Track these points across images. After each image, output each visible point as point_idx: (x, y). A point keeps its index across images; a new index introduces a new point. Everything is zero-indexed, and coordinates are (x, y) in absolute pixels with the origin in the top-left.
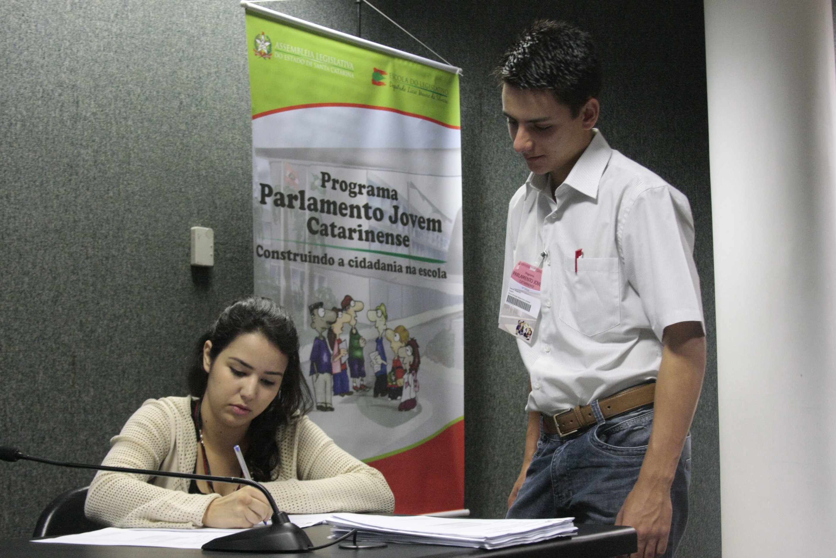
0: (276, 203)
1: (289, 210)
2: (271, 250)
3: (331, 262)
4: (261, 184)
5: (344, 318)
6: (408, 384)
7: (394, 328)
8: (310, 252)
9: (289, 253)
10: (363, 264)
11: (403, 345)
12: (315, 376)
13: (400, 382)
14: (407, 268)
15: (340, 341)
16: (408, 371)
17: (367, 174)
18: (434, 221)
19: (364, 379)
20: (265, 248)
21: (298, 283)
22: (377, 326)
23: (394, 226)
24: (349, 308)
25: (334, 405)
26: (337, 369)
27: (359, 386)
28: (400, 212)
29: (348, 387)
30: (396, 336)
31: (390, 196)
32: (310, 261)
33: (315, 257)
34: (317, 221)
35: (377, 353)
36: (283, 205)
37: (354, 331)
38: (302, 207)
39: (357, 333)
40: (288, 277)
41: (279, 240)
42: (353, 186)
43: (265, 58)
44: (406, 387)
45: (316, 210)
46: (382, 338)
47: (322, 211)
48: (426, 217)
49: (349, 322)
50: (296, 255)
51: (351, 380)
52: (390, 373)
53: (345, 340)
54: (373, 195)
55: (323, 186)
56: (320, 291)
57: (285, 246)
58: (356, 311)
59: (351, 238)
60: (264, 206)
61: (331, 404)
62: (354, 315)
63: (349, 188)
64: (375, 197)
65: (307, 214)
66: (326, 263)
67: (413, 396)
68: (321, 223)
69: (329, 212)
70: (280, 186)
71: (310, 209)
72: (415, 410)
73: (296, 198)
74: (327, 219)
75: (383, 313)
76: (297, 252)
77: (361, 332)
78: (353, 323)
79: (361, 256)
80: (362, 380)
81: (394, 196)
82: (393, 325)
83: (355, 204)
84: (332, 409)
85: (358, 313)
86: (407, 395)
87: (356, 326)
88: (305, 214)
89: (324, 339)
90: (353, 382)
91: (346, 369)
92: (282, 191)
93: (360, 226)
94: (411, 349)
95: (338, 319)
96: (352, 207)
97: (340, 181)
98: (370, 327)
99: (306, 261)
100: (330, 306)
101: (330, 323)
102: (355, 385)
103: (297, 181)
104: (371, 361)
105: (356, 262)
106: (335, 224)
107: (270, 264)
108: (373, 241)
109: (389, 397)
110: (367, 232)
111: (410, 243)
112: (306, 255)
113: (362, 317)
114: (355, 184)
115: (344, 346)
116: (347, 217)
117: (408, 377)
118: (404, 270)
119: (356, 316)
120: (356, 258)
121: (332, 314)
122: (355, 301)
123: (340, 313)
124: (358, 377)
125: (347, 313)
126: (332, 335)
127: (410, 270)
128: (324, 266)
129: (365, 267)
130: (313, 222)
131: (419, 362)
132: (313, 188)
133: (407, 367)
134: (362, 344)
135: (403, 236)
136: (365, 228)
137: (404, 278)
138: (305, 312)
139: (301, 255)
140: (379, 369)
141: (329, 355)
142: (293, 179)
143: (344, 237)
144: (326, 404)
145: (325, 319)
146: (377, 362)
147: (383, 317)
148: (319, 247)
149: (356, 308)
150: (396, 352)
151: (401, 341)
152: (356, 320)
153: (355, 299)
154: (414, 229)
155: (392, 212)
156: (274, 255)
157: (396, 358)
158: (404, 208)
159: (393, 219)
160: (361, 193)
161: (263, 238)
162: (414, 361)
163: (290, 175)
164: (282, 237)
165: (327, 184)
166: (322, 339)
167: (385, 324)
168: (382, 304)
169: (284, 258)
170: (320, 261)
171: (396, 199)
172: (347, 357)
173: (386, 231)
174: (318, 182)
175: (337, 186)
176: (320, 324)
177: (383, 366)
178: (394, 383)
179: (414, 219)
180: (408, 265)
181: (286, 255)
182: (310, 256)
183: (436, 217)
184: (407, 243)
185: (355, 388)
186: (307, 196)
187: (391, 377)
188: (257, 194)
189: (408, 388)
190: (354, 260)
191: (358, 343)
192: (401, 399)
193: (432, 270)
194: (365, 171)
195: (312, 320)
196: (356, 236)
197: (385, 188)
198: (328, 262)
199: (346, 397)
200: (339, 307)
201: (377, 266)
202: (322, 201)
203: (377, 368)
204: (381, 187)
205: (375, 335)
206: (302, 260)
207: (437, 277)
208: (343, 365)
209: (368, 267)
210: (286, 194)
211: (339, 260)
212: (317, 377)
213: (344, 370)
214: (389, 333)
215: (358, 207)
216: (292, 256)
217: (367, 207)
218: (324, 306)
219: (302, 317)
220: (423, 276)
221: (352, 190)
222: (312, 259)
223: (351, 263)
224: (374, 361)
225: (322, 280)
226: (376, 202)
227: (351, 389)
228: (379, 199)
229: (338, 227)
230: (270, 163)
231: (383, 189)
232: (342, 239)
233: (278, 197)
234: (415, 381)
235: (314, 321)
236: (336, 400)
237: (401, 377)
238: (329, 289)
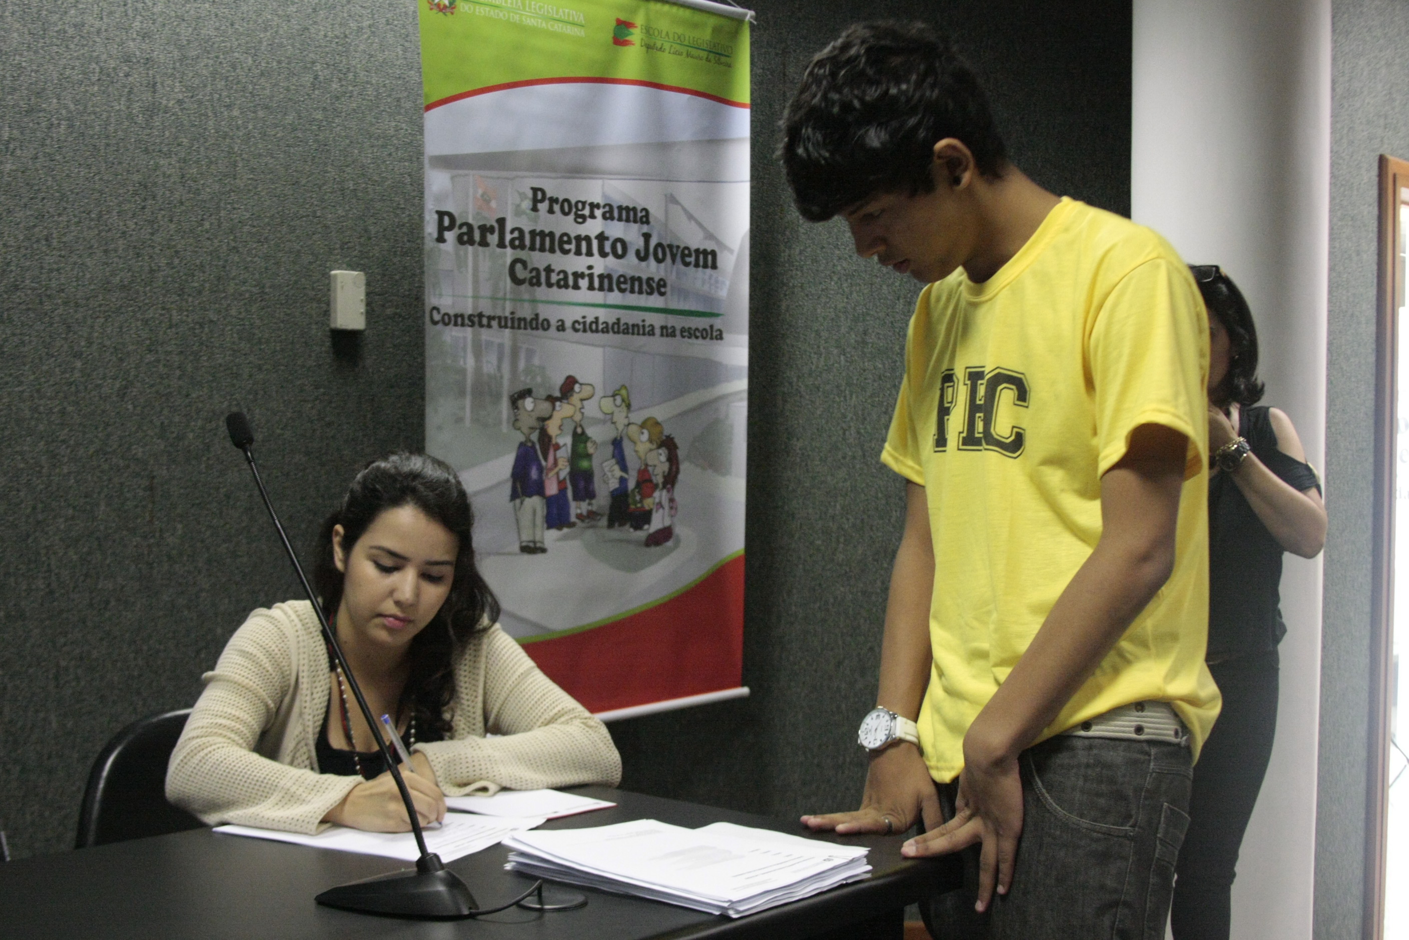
0: (460, 240)
1: (480, 248)
2: (452, 312)
3: (545, 325)
4: (438, 212)
5: (564, 410)
6: (660, 505)
7: (639, 422)
8: (512, 313)
9: (480, 315)
10: (594, 327)
11: (654, 446)
12: (518, 501)
13: (648, 503)
14: (662, 328)
15: (557, 447)
16: (661, 486)
17: (603, 185)
18: (705, 252)
19: (594, 501)
20: (443, 311)
21: (494, 361)
22: (615, 420)
23: (644, 264)
24: (572, 395)
25: (548, 544)
26: (552, 489)
27: (585, 513)
28: (653, 242)
29: (568, 514)
30: (643, 433)
31: (638, 219)
32: (513, 327)
33: (520, 319)
34: (524, 264)
35: (613, 461)
36: (471, 242)
37: (579, 430)
38: (501, 245)
39: (583, 433)
40: (478, 354)
41: (465, 297)
42: (580, 206)
43: (444, 14)
44: (657, 511)
45: (522, 246)
46: (621, 438)
47: (532, 248)
48: (694, 246)
49: (571, 417)
50: (490, 318)
51: (573, 505)
52: (633, 491)
53: (565, 445)
54: (612, 218)
55: (535, 209)
56: (528, 371)
57: (475, 307)
58: (582, 400)
59: (576, 287)
60: (442, 245)
61: (542, 543)
62: (579, 405)
63: (574, 210)
64: (615, 222)
65: (509, 254)
66: (537, 328)
67: (667, 523)
68: (530, 267)
69: (542, 249)
70: (467, 213)
71: (513, 247)
72: (670, 543)
73: (491, 230)
74: (539, 259)
75: (623, 400)
76: (492, 314)
77: (590, 432)
78: (578, 417)
79: (591, 314)
80: (590, 504)
81: (644, 218)
82: (638, 417)
83: (583, 234)
84: (543, 550)
85: (585, 403)
86: (657, 522)
87: (582, 423)
88: (505, 254)
89: (533, 443)
90: (577, 508)
91: (566, 488)
92: (470, 221)
93: (590, 267)
94: (666, 451)
95: (555, 413)
96: (579, 238)
97: (561, 199)
98: (604, 422)
99: (506, 327)
100: (543, 393)
101: (543, 420)
102: (579, 511)
103: (493, 204)
104: (605, 474)
105: (584, 323)
106: (553, 267)
107: (452, 334)
108: (611, 289)
109: (632, 526)
110: (601, 277)
111: (668, 289)
112: (506, 318)
113: (591, 409)
114: (584, 203)
115: (564, 454)
116: (572, 254)
117: (659, 495)
118: (658, 331)
119: (583, 408)
120: (584, 317)
121: (547, 405)
122: (581, 384)
123: (558, 404)
124: (584, 500)
125: (568, 403)
126: (545, 439)
127: (668, 332)
128: (535, 332)
129: (597, 331)
130: (519, 266)
131: (677, 471)
132: (518, 212)
133: (659, 480)
134: (591, 450)
135: (656, 280)
136: (597, 271)
137: (657, 343)
138: (505, 405)
139: (500, 318)
140: (617, 486)
141: (541, 469)
142: (488, 202)
143: (566, 286)
144: (534, 542)
145: (535, 415)
146: (613, 476)
147: (624, 405)
148: (526, 305)
149: (584, 395)
150: (643, 458)
151: (651, 440)
152: (583, 413)
153: (581, 381)
154: (675, 267)
155: (641, 243)
156: (458, 320)
157: (643, 467)
158: (659, 235)
159: (642, 254)
160: (592, 216)
161: (441, 295)
162: (670, 469)
163: (482, 196)
164: (470, 293)
165: (540, 206)
166: (529, 444)
167: (627, 417)
168: (624, 387)
169: (472, 325)
170: (528, 325)
171: (648, 222)
172: (568, 470)
173: (630, 273)
174: (527, 204)
175: (557, 208)
176: (527, 421)
177: (623, 481)
178: (639, 505)
179: (675, 250)
180: (663, 324)
181: (476, 319)
182: (513, 319)
183: (709, 246)
184: (663, 290)
185: (580, 517)
186: (509, 226)
187: (635, 496)
188: (431, 228)
189: (661, 511)
190: (581, 320)
191: (586, 447)
192: (648, 529)
193: (701, 328)
194: (600, 182)
195: (515, 415)
196: (584, 283)
197: (631, 206)
198: (540, 326)
199: (565, 530)
200: (557, 394)
201: (617, 328)
202: (533, 233)
203: (614, 484)
204: (624, 205)
205: (612, 434)
206: (500, 326)
207: (708, 339)
208: (561, 483)
209: (603, 331)
210: (476, 224)
211: (558, 321)
212: (522, 503)
213: (562, 490)
214: (633, 429)
215: (588, 239)
216: (485, 321)
217: (601, 238)
218: (534, 394)
219: (500, 412)
220: (686, 339)
221: (580, 213)
222: (516, 323)
223: (577, 326)
224: (609, 474)
225: (530, 353)
226: (616, 229)
227: (573, 519)
228: (622, 224)
229: (557, 270)
230: (453, 178)
231: (627, 209)
232: (563, 290)
233: (464, 229)
234: (672, 500)
235: (519, 417)
236: (551, 537)
237: (650, 495)
238: (542, 368)
